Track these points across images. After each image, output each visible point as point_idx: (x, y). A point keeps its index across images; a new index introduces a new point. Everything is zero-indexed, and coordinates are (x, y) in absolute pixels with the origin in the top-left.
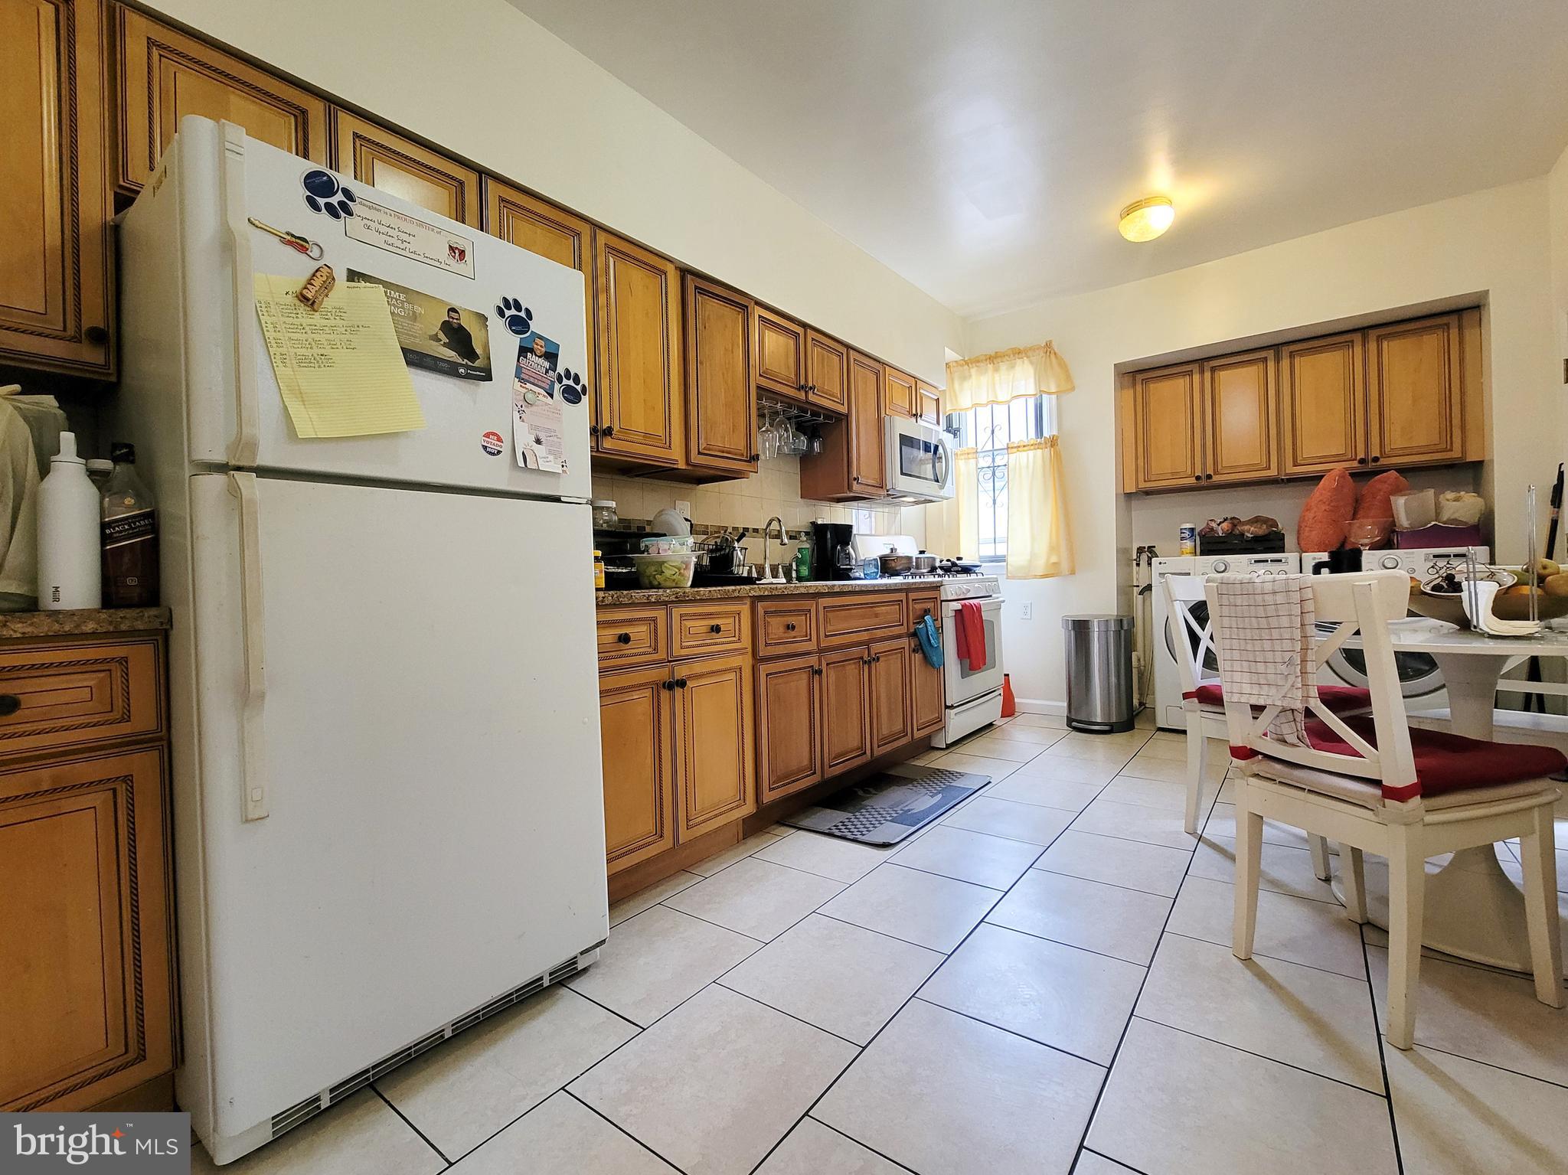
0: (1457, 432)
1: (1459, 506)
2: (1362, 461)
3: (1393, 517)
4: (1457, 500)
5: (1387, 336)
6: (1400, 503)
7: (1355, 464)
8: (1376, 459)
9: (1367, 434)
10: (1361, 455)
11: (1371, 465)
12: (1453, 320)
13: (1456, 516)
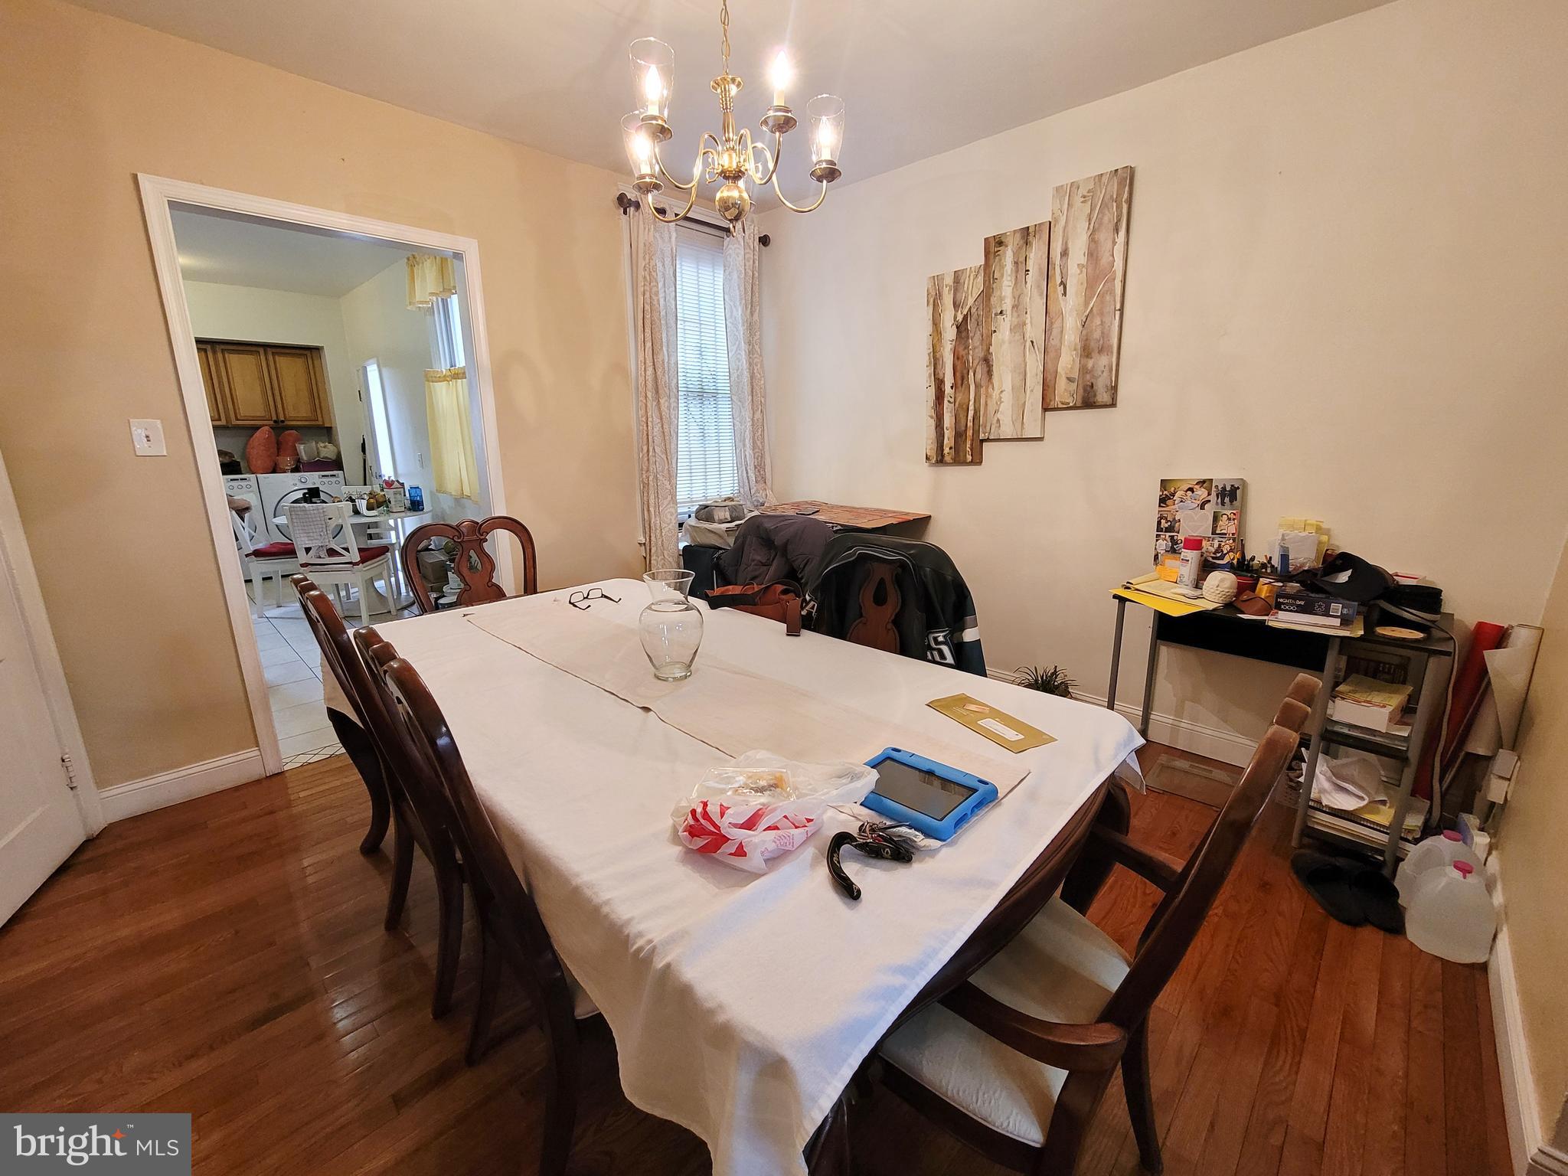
0: (318, 410)
1: (327, 451)
2: (275, 422)
3: (298, 455)
4: (325, 447)
5: (278, 353)
6: (301, 448)
7: (272, 423)
8: (283, 422)
9: (275, 406)
10: (274, 418)
11: (281, 424)
12: (308, 353)
13: (326, 455)
